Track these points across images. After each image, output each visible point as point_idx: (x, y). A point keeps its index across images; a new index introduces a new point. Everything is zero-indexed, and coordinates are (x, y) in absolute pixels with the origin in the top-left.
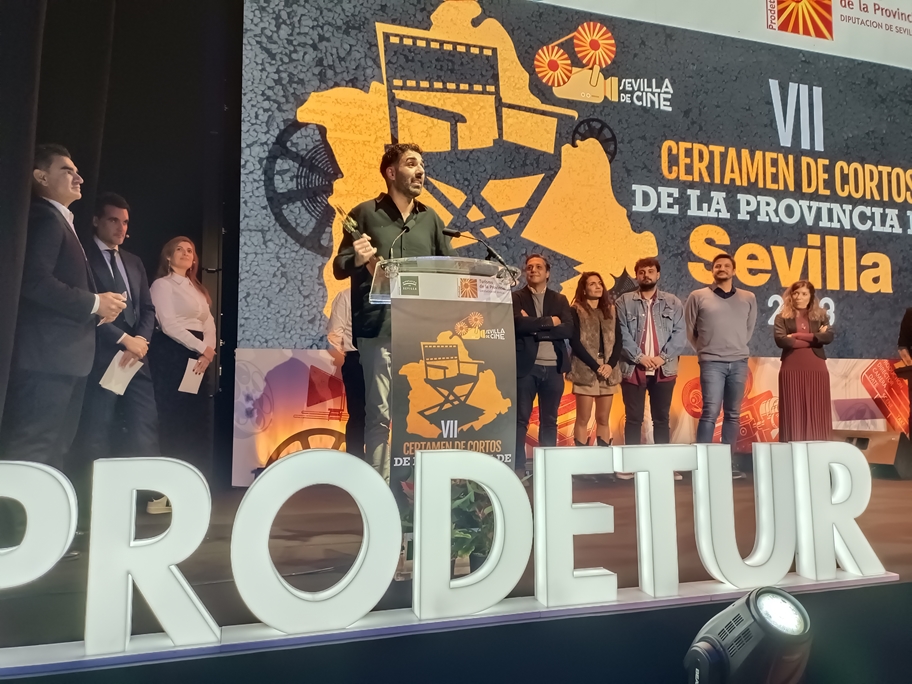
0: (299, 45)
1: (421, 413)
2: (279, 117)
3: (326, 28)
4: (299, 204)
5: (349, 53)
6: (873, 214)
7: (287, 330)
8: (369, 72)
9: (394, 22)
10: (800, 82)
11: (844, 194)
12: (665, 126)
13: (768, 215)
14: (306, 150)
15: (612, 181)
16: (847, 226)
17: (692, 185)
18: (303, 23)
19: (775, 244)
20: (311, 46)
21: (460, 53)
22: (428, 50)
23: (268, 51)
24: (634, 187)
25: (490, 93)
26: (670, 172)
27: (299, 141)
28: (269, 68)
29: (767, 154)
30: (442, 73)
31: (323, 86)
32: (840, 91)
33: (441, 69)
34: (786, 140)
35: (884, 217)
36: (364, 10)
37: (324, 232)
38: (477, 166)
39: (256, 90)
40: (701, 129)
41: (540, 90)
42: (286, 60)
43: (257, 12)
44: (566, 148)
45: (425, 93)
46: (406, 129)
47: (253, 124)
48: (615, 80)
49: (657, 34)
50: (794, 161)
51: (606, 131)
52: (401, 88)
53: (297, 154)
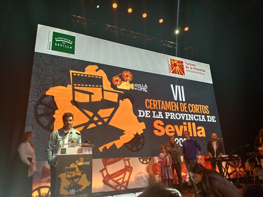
0: (48, 75)
1: (64, 188)
2: (40, 94)
3: (56, 71)
4: (44, 117)
5: (62, 77)
6: (198, 116)
8: (67, 82)
9: (75, 70)
10: (178, 85)
11: (191, 112)
12: (146, 95)
13: (173, 117)
14: (48, 102)
15: (133, 109)
16: (193, 120)
17: (154, 110)
18: (50, 70)
19: (175, 125)
20: (51, 76)
21: (92, 77)
22: (84, 77)
23: (39, 77)
24: (139, 111)
25: (100, 87)
26: (148, 107)
27: (46, 100)
28: (39, 81)
29: (171, 102)
31: (54, 86)
32: (188, 87)
33: (87, 82)
34: (176, 99)
35: (201, 117)
36: (67, 67)
37: (51, 125)
38: (96, 106)
39: (34, 87)
40: (155, 96)
41: (113, 87)
42: (44, 79)
43: (37, 67)
44: (121, 101)
45: (83, 87)
46: (77, 97)
47: (32, 96)
48: (133, 84)
49: (143, 74)
50: (178, 104)
51: (131, 97)
52: (76, 86)
53: (45, 103)
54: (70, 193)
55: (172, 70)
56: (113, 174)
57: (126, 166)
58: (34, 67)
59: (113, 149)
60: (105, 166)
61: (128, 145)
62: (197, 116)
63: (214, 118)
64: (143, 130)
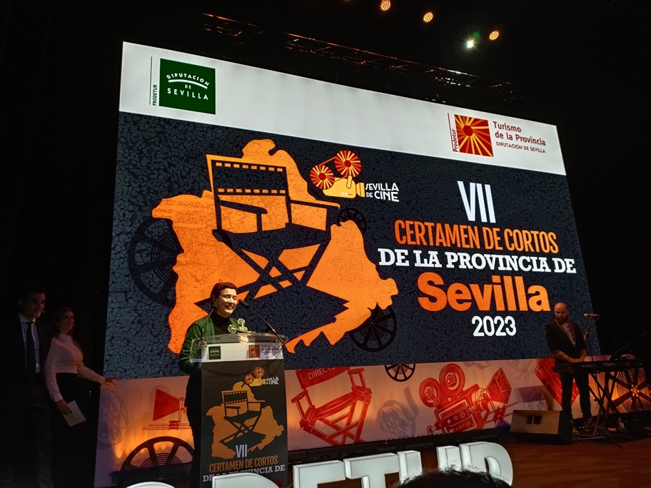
0: (155, 169)
1: (222, 442)
2: (140, 215)
3: (173, 159)
4: (152, 272)
6: (531, 260)
7: (140, 361)
8: (202, 184)
9: (218, 154)
10: (476, 182)
11: (512, 249)
12: (395, 211)
13: (465, 264)
14: (158, 235)
15: (365, 247)
16: (516, 269)
17: (417, 248)
18: (158, 156)
19: (472, 283)
20: (163, 170)
21: (262, 171)
22: (241, 169)
23: (133, 173)
24: (379, 250)
25: (282, 195)
26: (402, 240)
27: (154, 230)
28: (134, 185)
29: (461, 226)
30: (250, 184)
31: (171, 194)
32: (502, 187)
33: (250, 181)
34: (471, 217)
35: (538, 262)
36: (199, 147)
37: (170, 290)
38: (275, 241)
39: (124, 198)
40: (418, 213)
41: (314, 192)
42: (146, 179)
43: (126, 150)
44: (334, 227)
45: (239, 196)
46: (227, 219)
47: (121, 221)
48: (362, 184)
49: (386, 156)
50: (479, 230)
51: (358, 215)
52: (223, 194)
53: (152, 239)
54: (236, 455)
55: (460, 143)
56: (324, 407)
57: (355, 388)
58: (120, 151)
59: (319, 346)
60: (303, 386)
61: (355, 335)
62: (528, 259)
63: (570, 263)
64: (393, 297)
